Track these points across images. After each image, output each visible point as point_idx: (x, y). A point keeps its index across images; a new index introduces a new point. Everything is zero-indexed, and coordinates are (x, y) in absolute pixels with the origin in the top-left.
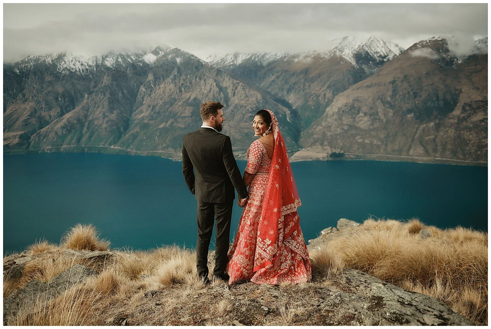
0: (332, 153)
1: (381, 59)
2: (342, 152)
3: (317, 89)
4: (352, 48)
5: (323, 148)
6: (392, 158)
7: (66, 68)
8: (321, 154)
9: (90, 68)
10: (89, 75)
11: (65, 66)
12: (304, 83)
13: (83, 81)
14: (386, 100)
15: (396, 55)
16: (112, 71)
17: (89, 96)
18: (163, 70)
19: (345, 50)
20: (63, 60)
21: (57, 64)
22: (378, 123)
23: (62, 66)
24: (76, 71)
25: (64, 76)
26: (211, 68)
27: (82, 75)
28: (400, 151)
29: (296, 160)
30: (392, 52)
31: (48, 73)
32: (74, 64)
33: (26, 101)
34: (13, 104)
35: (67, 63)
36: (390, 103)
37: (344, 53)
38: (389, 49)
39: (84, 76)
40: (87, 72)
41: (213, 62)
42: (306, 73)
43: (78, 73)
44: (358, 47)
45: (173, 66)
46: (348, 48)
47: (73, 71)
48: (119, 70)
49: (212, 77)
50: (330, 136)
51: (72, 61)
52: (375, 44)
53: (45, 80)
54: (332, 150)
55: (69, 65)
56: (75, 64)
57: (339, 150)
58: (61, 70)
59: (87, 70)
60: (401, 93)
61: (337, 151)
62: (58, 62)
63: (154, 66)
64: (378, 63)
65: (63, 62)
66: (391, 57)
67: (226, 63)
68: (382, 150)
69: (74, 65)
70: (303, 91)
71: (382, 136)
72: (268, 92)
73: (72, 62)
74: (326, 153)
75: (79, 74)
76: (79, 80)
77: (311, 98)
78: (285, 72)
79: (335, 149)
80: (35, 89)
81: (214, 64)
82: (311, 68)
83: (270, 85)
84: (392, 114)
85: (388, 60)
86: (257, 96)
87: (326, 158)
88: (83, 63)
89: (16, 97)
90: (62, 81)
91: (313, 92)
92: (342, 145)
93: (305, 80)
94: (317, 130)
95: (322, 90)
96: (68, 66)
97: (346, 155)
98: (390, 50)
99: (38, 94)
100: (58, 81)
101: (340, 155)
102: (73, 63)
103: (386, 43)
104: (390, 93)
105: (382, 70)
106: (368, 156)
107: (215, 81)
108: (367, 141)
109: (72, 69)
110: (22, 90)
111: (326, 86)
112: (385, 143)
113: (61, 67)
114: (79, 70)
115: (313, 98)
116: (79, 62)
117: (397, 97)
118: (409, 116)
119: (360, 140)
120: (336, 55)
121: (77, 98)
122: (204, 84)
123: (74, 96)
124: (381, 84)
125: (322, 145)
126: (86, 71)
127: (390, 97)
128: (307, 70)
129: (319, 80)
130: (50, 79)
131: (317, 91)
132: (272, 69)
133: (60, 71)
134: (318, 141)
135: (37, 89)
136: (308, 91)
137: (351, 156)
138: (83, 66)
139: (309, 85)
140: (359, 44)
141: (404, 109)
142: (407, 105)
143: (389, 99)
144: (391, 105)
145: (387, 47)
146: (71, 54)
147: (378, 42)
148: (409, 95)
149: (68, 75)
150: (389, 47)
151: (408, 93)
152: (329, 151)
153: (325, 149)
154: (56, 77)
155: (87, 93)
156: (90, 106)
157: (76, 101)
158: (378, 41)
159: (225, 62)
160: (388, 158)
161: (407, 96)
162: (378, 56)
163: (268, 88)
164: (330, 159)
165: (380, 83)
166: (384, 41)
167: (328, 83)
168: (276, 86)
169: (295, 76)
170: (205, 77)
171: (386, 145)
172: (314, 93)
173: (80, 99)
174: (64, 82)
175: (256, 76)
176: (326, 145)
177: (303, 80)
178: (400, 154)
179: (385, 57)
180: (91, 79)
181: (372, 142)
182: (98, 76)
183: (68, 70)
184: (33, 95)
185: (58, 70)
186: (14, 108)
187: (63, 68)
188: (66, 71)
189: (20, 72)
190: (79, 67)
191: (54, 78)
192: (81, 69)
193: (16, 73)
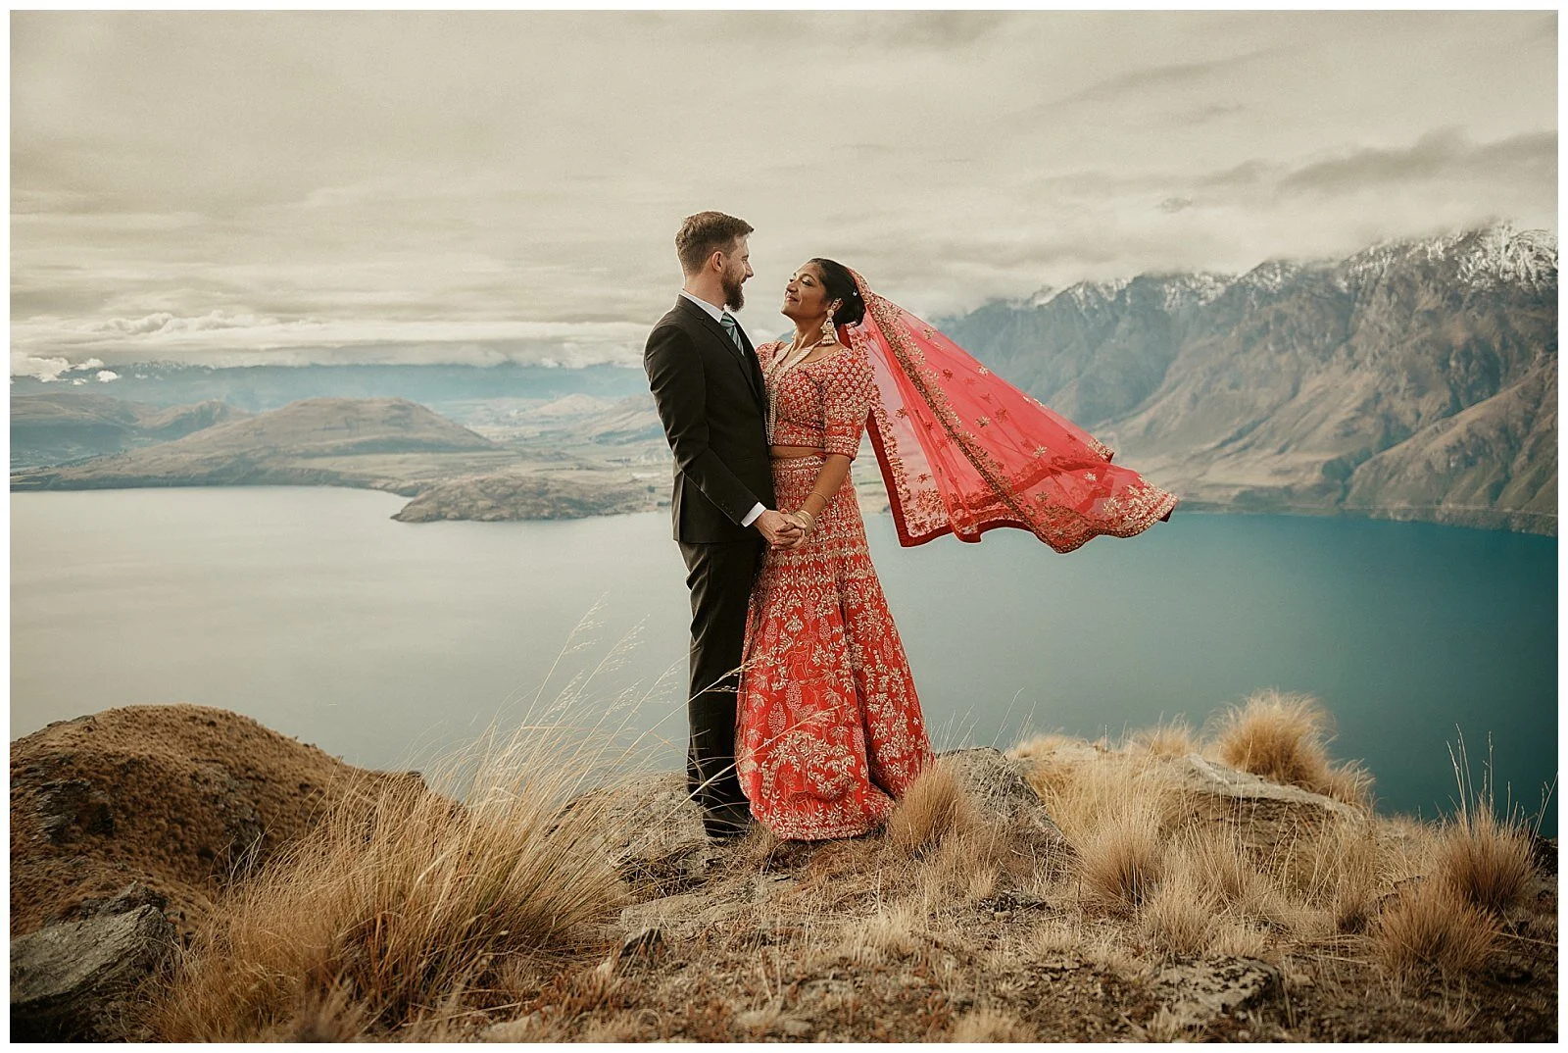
7: (1486, 270)
11: (1483, 263)
13: (1533, 310)
17: (1548, 356)
20: (1479, 246)
21: (1460, 258)
23: (1474, 266)
24: (1518, 277)
25: (1474, 295)
27: (1535, 289)
31: (1428, 285)
32: (1512, 257)
33: (1354, 368)
34: (1320, 377)
35: (1492, 255)
39: (1540, 294)
43: (1523, 284)
47: (1506, 277)
51: (1507, 247)
53: (1417, 308)
55: (1495, 262)
56: (1515, 256)
58: (1471, 275)
59: (1553, 272)
62: (1463, 253)
65: (1479, 254)
69: (1513, 259)
73: (1506, 251)
75: (1525, 289)
76: (1521, 306)
80: (1386, 335)
88: (1542, 253)
89: (1330, 357)
90: (1468, 308)
96: (1491, 263)
99: (1391, 347)
100: (1457, 310)
102: (1510, 253)
109: (1506, 272)
110: (1348, 337)
113: (1471, 268)
114: (1528, 273)
116: (1531, 250)
121: (1506, 361)
123: (1499, 355)
130: (1431, 306)
133: (1466, 280)
135: (1390, 335)
138: (1541, 263)
146: (1507, 228)
149: (1491, 290)
154: (1450, 298)
155: (1542, 345)
156: (1547, 386)
157: (1502, 371)
173: (1519, 366)
174: (1474, 312)
183: (1492, 276)
184: (1377, 351)
185: (1459, 277)
186: (1319, 387)
187: (1474, 272)
188: (1483, 280)
189: (1349, 287)
190: (1528, 265)
191: (1445, 301)
192: (1534, 272)
193: (1339, 289)
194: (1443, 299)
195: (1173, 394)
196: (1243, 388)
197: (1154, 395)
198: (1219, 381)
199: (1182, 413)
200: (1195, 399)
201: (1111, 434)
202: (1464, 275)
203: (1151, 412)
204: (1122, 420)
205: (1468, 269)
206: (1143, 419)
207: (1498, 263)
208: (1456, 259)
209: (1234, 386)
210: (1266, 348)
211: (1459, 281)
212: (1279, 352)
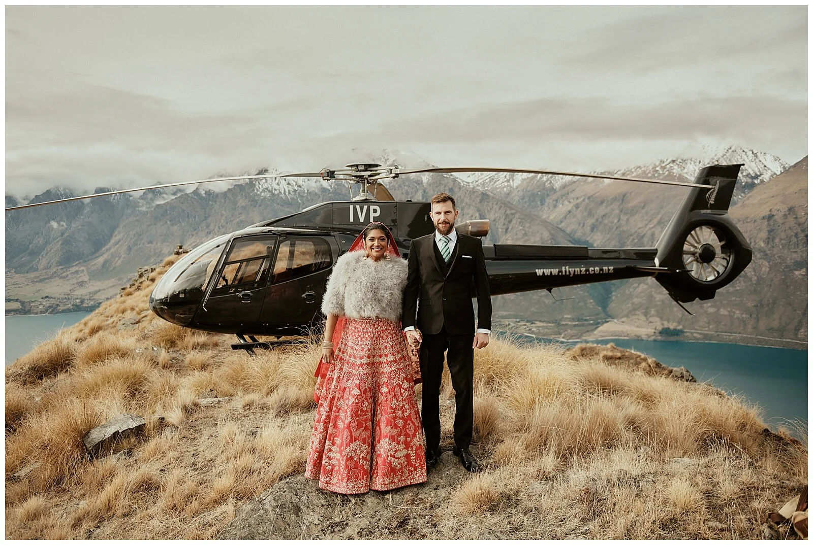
0: (663, 329)
1: (750, 180)
2: (680, 327)
3: (641, 226)
4: (700, 162)
5: (647, 319)
6: (767, 342)
7: (267, 189)
8: (644, 330)
9: (299, 188)
10: (297, 198)
11: (265, 186)
12: (620, 216)
13: (288, 208)
14: (757, 246)
15: (775, 174)
16: (329, 194)
18: (402, 193)
19: (689, 164)
21: (256, 182)
22: (742, 282)
24: (280, 192)
25: (262, 200)
26: (474, 191)
27: (288, 198)
28: (781, 331)
29: (602, 337)
30: (769, 169)
31: (242, 194)
33: (210, 233)
34: (194, 237)
35: (269, 182)
36: (765, 251)
37: (685, 171)
38: (763, 164)
39: (290, 200)
40: (295, 194)
41: (477, 181)
42: (623, 200)
43: (283, 195)
44: (710, 161)
45: (416, 187)
46: (692, 163)
47: (276, 192)
48: (340, 192)
49: (474, 204)
50: (659, 301)
52: (739, 157)
53: (239, 204)
54: (663, 324)
57: (675, 324)
58: (261, 191)
59: (295, 191)
60: (783, 235)
61: (672, 326)
63: (390, 187)
64: (744, 187)
65: (264, 181)
66: (766, 177)
67: (497, 183)
68: (749, 328)
69: (278, 184)
70: (617, 228)
71: (750, 304)
72: (560, 229)
73: (275, 180)
74: (652, 329)
75: (284, 198)
76: (282, 206)
77: (630, 240)
78: (589, 198)
79: (668, 322)
80: (224, 217)
81: (478, 185)
82: (631, 193)
83: (565, 217)
84: (768, 270)
85: (762, 181)
86: (542, 234)
87: (653, 336)
88: (290, 182)
89: (198, 227)
90: (260, 206)
91: (633, 231)
92: (680, 316)
93: (621, 211)
94: (639, 290)
95: (648, 227)
96: (269, 186)
97: (687, 332)
98: (765, 166)
99: (227, 223)
100: (255, 207)
101: (676, 333)
102: (277, 181)
103: (759, 154)
104: (764, 234)
105: (750, 196)
106: (725, 337)
107: (479, 210)
108: (723, 312)
109: (275, 190)
110: (206, 218)
111: (655, 221)
112: (754, 316)
113: (261, 187)
114: (285, 191)
115: (634, 239)
116: (285, 180)
117: (777, 240)
118: (797, 273)
119: (711, 310)
120: (673, 173)
122: (462, 214)
124: (749, 220)
125: (646, 314)
126: (293, 193)
127: (764, 241)
128: (624, 196)
129: (644, 211)
130: (243, 204)
131: (640, 228)
132: (568, 194)
133: (259, 193)
134: (640, 308)
135: (226, 217)
136: (625, 228)
137: (695, 335)
138: (290, 186)
139: (628, 219)
140: (711, 157)
141: (789, 262)
142: (794, 255)
143: (762, 245)
144: (767, 255)
145: (760, 161)
146: (275, 169)
147: (744, 153)
148: (797, 238)
149: (269, 198)
150: (763, 161)
151: (796, 234)
152: (658, 324)
153: (650, 322)
154: (252, 201)
158: (744, 151)
159: (495, 182)
160: (759, 341)
161: (794, 240)
162: (743, 176)
163: (561, 222)
164: (660, 338)
165: (747, 218)
166: (755, 152)
167: (659, 216)
168: (575, 220)
169: (604, 204)
170: (464, 204)
171: (758, 319)
172: (636, 232)
174: (262, 208)
175: (542, 204)
176: (653, 316)
177: (617, 212)
178: (782, 336)
179: (757, 177)
180: (300, 204)
181: (732, 314)
182: (309, 201)
183: (269, 191)
184: (220, 226)
185: (256, 191)
186: (193, 242)
187: (262, 189)
188: (266, 193)
189: (206, 193)
190: (285, 187)
191: (250, 202)
192: (287, 190)
193: (201, 194)
194: (249, 201)
195: (117, 246)
196: (155, 243)
197: (107, 247)
198: (142, 239)
199: (123, 256)
200: (130, 249)
201: (83, 268)
202: (257, 190)
203: (105, 256)
204: (88, 260)
205: (259, 188)
206: (101, 260)
207: (272, 185)
208: (254, 182)
209: (150, 242)
210: (166, 222)
211: (256, 193)
212: (172, 225)
